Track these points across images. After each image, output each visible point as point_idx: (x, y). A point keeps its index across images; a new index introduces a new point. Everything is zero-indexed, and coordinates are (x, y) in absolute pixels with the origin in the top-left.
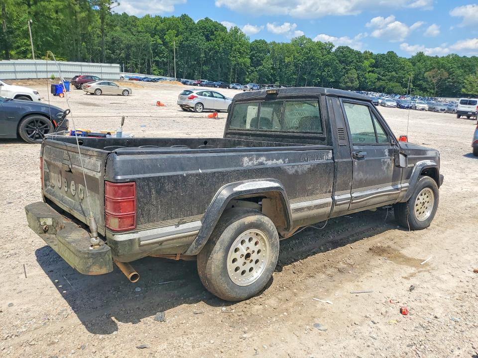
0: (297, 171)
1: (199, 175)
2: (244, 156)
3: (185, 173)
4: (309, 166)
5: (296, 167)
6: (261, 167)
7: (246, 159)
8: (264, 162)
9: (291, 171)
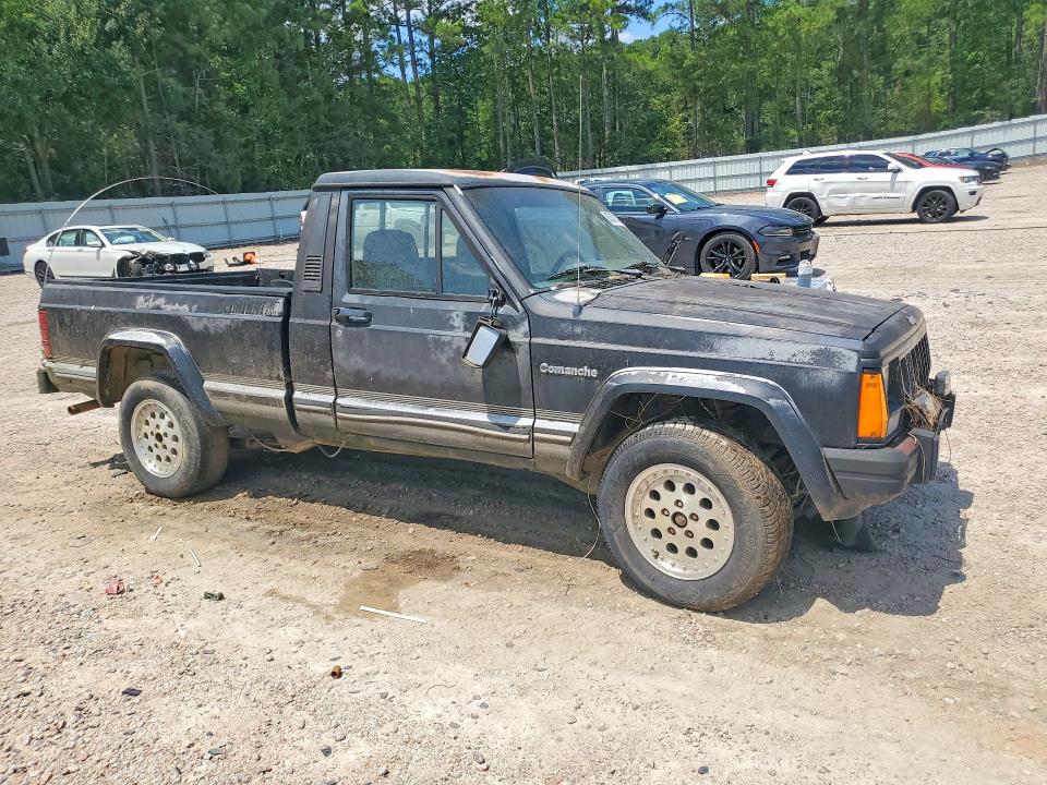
0: (206, 328)
1: (90, 312)
2: (140, 294)
3: (78, 307)
4: (229, 322)
5: (205, 321)
6: (156, 312)
7: (141, 299)
8: (163, 306)
9: (197, 326)
